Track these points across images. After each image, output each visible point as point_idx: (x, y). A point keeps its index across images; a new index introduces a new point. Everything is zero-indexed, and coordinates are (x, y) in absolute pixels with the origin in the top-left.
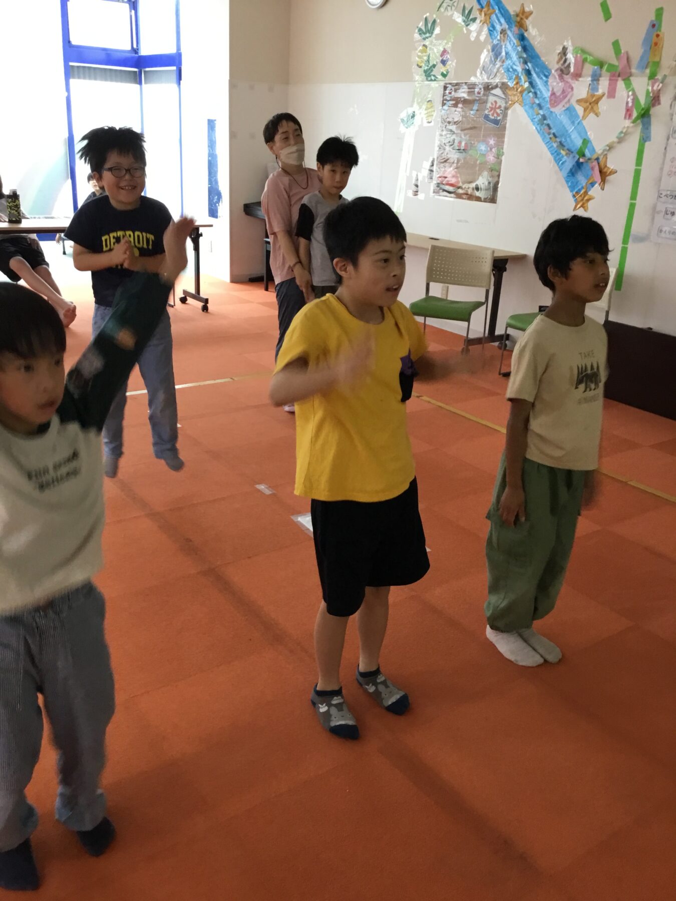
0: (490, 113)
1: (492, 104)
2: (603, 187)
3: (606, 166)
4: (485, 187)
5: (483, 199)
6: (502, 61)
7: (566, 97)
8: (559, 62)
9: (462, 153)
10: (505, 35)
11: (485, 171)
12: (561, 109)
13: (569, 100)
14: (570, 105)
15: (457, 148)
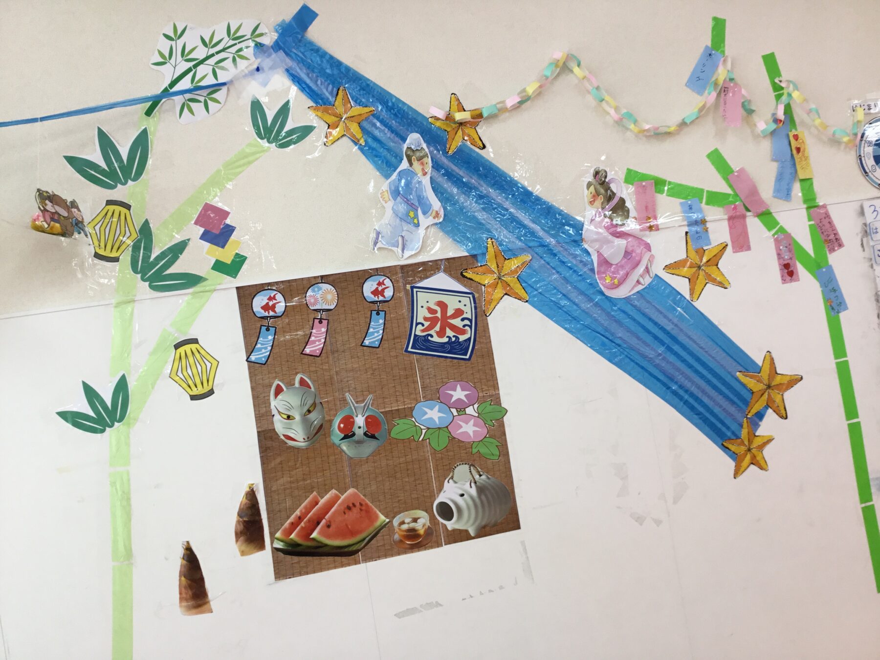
1: (430, 310)
2: (785, 412)
3: (777, 373)
4: (471, 503)
5: (472, 533)
6: (434, 214)
7: (638, 264)
8: (594, 201)
9: (359, 442)
10: (425, 160)
11: (458, 464)
12: (633, 289)
13: (647, 268)
14: (651, 278)
15: (343, 435)
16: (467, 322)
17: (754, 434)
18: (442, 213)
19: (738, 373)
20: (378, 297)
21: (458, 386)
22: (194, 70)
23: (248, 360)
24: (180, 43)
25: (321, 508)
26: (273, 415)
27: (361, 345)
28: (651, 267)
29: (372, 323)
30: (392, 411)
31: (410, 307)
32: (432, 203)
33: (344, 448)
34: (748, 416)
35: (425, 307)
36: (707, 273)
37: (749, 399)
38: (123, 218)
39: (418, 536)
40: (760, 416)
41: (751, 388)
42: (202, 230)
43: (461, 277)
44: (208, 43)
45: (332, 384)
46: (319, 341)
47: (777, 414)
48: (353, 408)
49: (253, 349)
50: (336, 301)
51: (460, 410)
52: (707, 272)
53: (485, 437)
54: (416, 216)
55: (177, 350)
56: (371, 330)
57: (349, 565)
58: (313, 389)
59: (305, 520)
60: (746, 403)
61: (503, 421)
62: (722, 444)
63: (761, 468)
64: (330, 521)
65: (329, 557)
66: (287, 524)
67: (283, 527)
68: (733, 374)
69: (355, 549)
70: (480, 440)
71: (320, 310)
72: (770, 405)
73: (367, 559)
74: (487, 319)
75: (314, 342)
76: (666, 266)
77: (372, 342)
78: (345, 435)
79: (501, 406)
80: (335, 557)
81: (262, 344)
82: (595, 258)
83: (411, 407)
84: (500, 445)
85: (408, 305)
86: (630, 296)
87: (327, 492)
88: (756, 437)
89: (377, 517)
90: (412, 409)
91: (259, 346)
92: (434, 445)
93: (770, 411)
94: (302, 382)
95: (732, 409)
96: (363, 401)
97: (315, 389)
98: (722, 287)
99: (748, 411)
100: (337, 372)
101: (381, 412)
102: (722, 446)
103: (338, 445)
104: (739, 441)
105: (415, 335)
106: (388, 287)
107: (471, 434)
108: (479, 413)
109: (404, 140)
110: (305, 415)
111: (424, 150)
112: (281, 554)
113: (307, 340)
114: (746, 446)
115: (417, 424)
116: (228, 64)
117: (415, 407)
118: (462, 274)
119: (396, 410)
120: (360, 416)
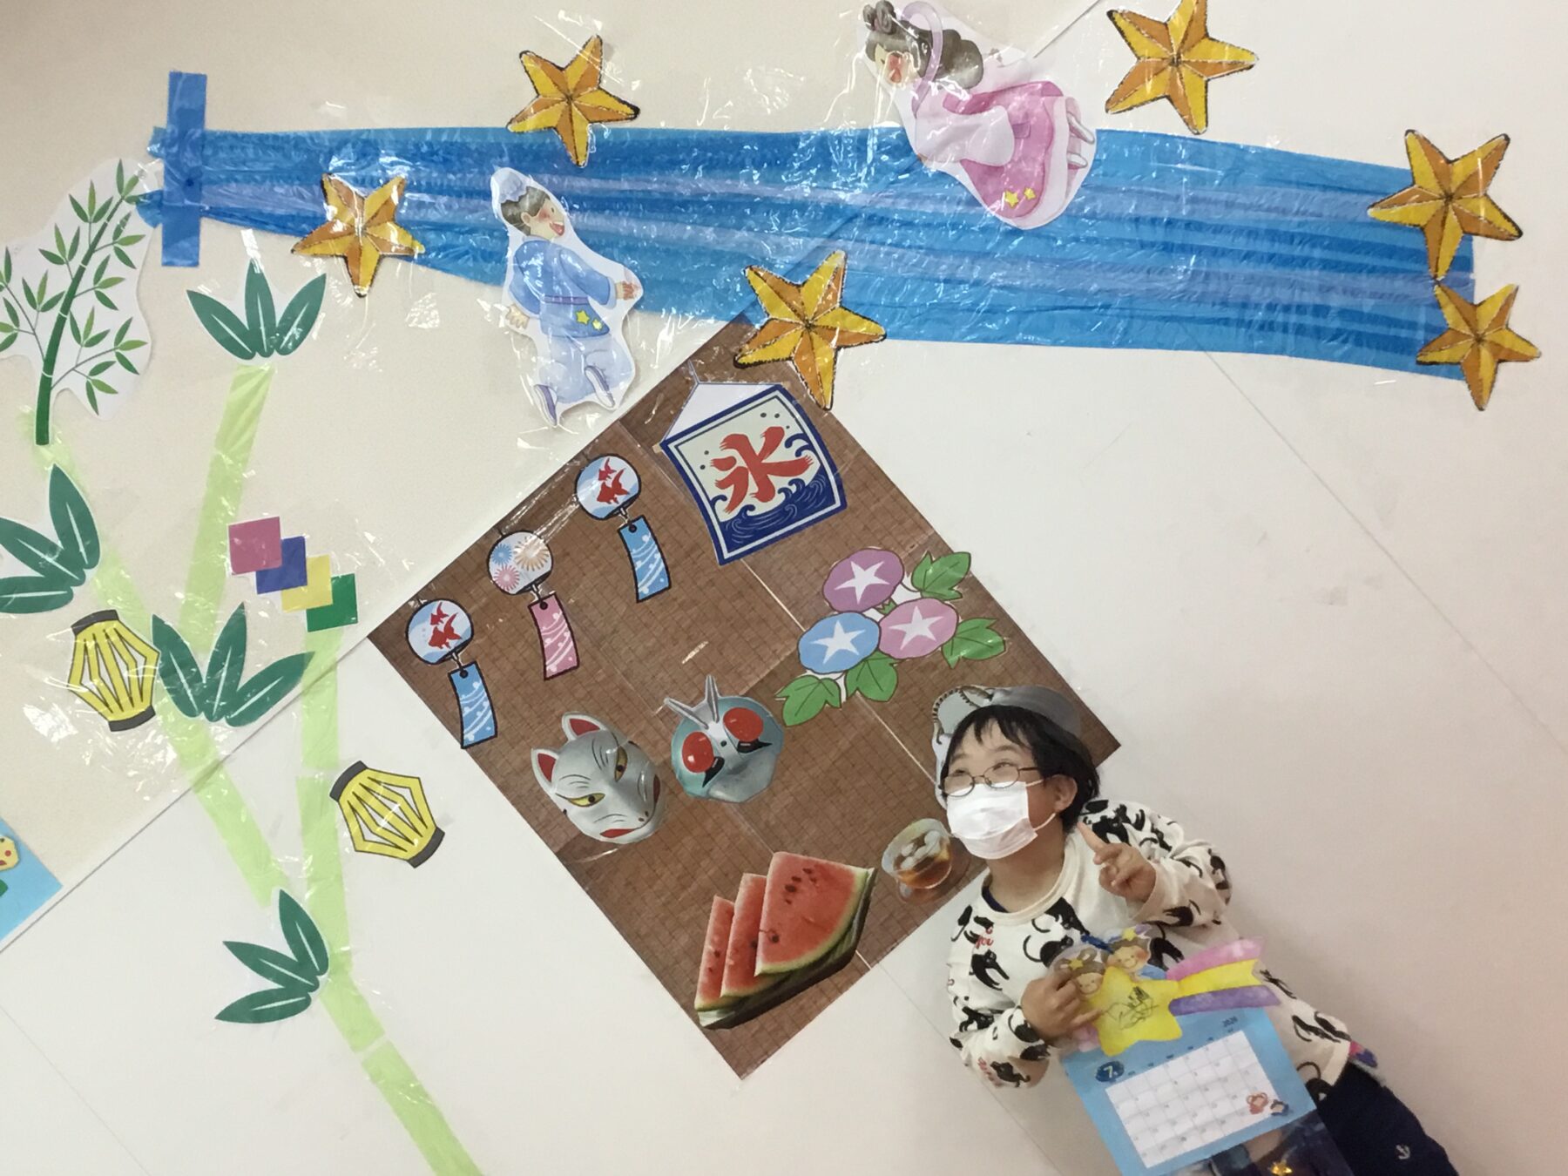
0: (748, 500)
1: (720, 464)
2: (1510, 224)
3: (1449, 162)
6: (621, 292)
7: (1051, 133)
8: (898, 72)
9: (739, 769)
10: (547, 206)
11: (937, 701)
12: (1069, 184)
13: (1072, 129)
14: (1093, 143)
15: (703, 775)
16: (799, 443)
17: (1472, 304)
18: (635, 280)
19: (1371, 212)
20: (616, 501)
21: (853, 564)
22: (68, 317)
23: (465, 744)
24: (16, 285)
25: (744, 918)
26: (565, 811)
27: (638, 601)
28: (1079, 123)
29: (634, 552)
30: (762, 681)
31: (683, 481)
32: (605, 274)
33: (719, 793)
34: (1439, 279)
35: (708, 464)
36: (1197, 62)
37: (1421, 246)
38: (114, 638)
39: (943, 865)
40: (1463, 262)
41: (1416, 223)
42: (252, 577)
43: (744, 371)
44: (60, 255)
45: (629, 699)
46: (562, 638)
47: (1497, 238)
48: (691, 717)
49: (462, 723)
50: (548, 553)
51: (883, 605)
52: (1193, 60)
53: (958, 624)
54: (594, 316)
55: (341, 800)
56: (639, 565)
57: (851, 982)
58: (602, 728)
59: (729, 952)
60: (1421, 256)
61: (973, 577)
62: (1419, 363)
63: (1526, 359)
64: (772, 930)
65: (808, 990)
66: (702, 977)
67: (699, 986)
68: (1361, 219)
69: (844, 951)
70: (951, 636)
71: (530, 585)
72: (1474, 231)
73: (877, 956)
74: (831, 416)
75: (554, 646)
76: (1108, 101)
77: (653, 584)
78: (707, 772)
79: (952, 552)
80: (820, 983)
81: (470, 705)
82: (963, 176)
83: (792, 654)
84: (993, 622)
85: (676, 480)
86: (1071, 203)
87: (736, 885)
88: (1478, 309)
89: (850, 876)
90: (796, 656)
91: (466, 711)
92: (874, 693)
93: (1478, 241)
94: (578, 727)
95: (1399, 285)
96: (702, 694)
97: (605, 724)
98: (1242, 70)
99: (1433, 269)
100: (625, 674)
101: (746, 695)
102: (1420, 367)
103: (704, 795)
104: (1448, 335)
105: (722, 525)
106: (622, 472)
107: (930, 635)
108: (920, 590)
109: (487, 195)
110: (616, 779)
111: (534, 189)
112: (726, 1032)
113: (540, 652)
114: (1467, 336)
115: (820, 677)
116: (115, 268)
117: (797, 649)
118: (737, 365)
119: (768, 675)
120: (712, 724)
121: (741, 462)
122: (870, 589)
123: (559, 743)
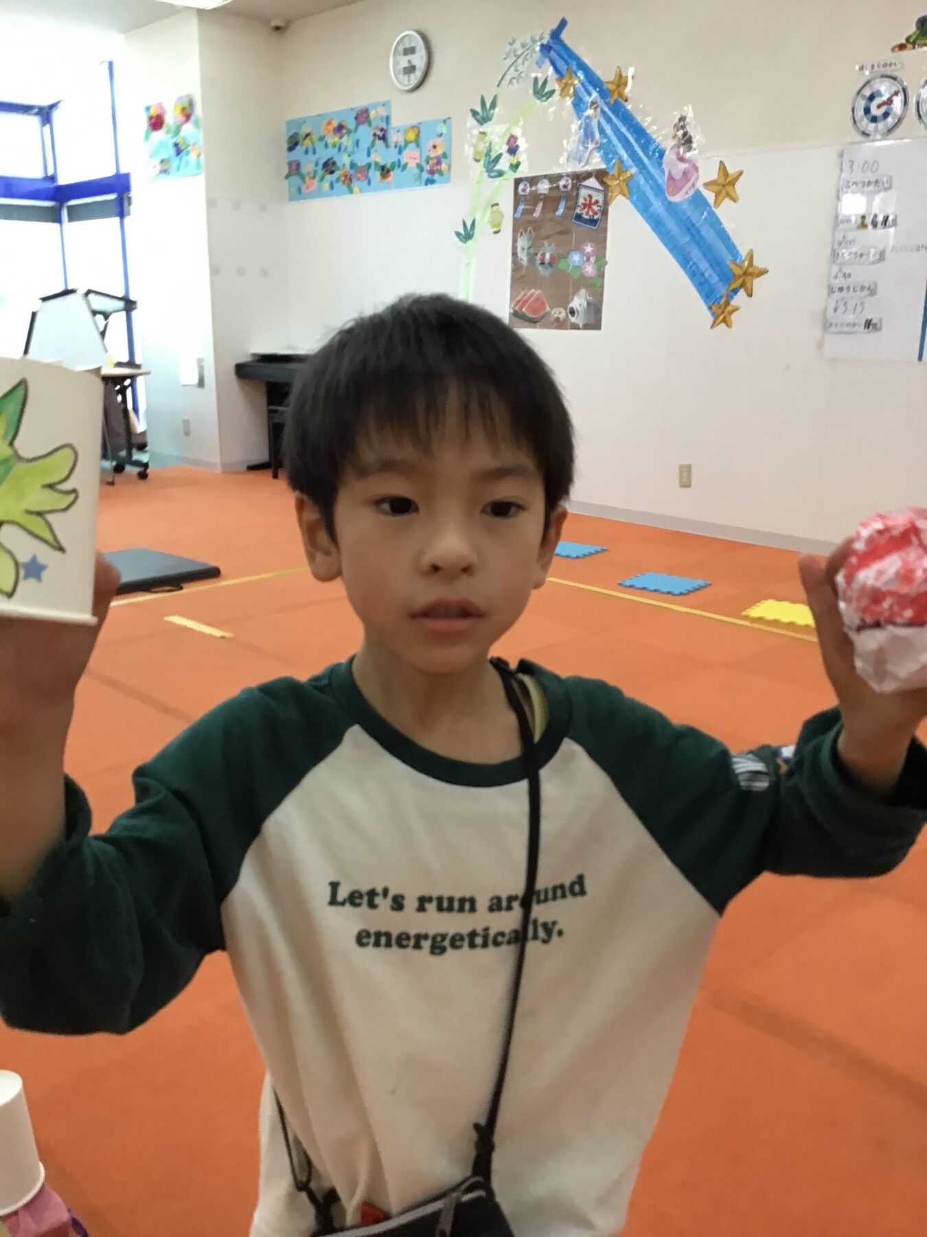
0: (584, 212)
1: (585, 199)
2: (752, 292)
3: (752, 265)
4: (583, 309)
5: (581, 326)
6: (596, 142)
7: (689, 180)
8: (675, 137)
9: (546, 268)
10: (598, 109)
11: (582, 288)
12: (684, 196)
13: (693, 184)
14: (695, 190)
15: (540, 262)
16: (599, 208)
17: (729, 303)
18: (599, 142)
19: (729, 262)
20: (565, 190)
21: (589, 244)
22: (516, 61)
23: (514, 216)
25: (527, 298)
26: (518, 247)
27: (554, 216)
28: (696, 183)
29: (560, 204)
32: (596, 135)
33: (540, 269)
34: (728, 290)
35: (583, 197)
36: (727, 190)
37: (731, 279)
38: (484, 140)
39: (560, 322)
40: (735, 291)
41: (734, 272)
42: (508, 147)
43: (602, 183)
44: (523, 45)
45: (540, 235)
46: (539, 211)
48: (546, 248)
49: (516, 212)
50: (549, 190)
51: (588, 258)
53: (596, 275)
54: (587, 143)
55: (492, 208)
56: (559, 208)
57: (533, 328)
59: (522, 301)
61: (605, 269)
63: (728, 326)
64: (529, 305)
67: (514, 303)
68: (726, 261)
70: (593, 277)
71: (542, 194)
72: (743, 286)
73: (540, 328)
74: (608, 207)
75: (537, 211)
77: (559, 214)
79: (605, 260)
81: (519, 209)
82: (666, 174)
83: (568, 252)
84: (601, 280)
85: (576, 195)
86: (681, 202)
87: (531, 289)
88: (729, 305)
89: (546, 307)
90: (568, 254)
92: (574, 275)
93: (742, 290)
94: (530, 232)
95: (720, 284)
96: (550, 246)
97: (534, 236)
98: (733, 201)
99: (729, 286)
101: (557, 254)
102: (709, 307)
103: (538, 267)
104: (719, 305)
105: (576, 213)
106: (570, 184)
107: (590, 273)
108: (596, 262)
110: (528, 250)
111: (598, 102)
113: (535, 210)
114: (722, 310)
115: (569, 263)
116: (528, 57)
117: (570, 253)
118: (602, 179)
119: (562, 254)
120: (548, 254)
121: (588, 202)
122: (588, 253)
123: (526, 231)
